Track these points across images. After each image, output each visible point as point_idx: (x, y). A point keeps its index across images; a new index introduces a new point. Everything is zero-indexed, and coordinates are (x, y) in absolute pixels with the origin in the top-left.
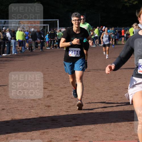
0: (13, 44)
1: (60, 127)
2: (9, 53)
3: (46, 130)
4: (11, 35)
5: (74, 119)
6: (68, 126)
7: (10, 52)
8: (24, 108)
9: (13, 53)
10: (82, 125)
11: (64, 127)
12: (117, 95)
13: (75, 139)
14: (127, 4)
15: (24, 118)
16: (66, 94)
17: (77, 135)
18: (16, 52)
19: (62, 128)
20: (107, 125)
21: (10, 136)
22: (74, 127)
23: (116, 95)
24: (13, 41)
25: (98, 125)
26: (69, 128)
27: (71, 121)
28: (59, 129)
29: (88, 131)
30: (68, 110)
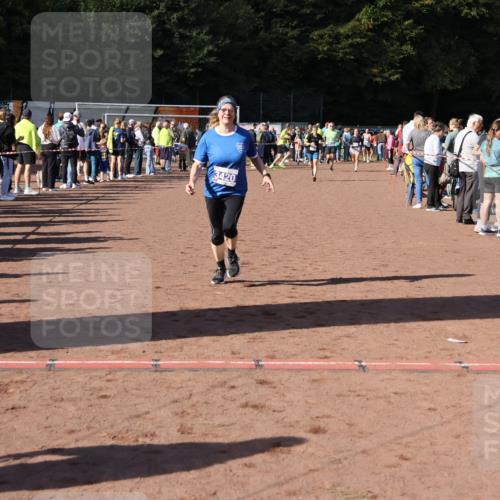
0: (148, 154)
1: (284, 329)
2: (139, 173)
3: (256, 334)
4: (144, 136)
5: (311, 313)
6: (301, 328)
7: (140, 170)
8: (199, 287)
9: (148, 171)
10: (330, 325)
11: (294, 328)
12: (386, 266)
13: (322, 353)
14: (379, 79)
15: (205, 306)
16: (279, 261)
17: (325, 346)
18: (155, 171)
19: (292, 331)
20: (382, 327)
21: (186, 343)
22: (314, 329)
23: (383, 265)
24: (147, 148)
25: (363, 326)
26: (305, 330)
27: (303, 317)
28: (285, 333)
29: (346, 339)
30: (293, 295)
